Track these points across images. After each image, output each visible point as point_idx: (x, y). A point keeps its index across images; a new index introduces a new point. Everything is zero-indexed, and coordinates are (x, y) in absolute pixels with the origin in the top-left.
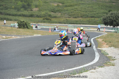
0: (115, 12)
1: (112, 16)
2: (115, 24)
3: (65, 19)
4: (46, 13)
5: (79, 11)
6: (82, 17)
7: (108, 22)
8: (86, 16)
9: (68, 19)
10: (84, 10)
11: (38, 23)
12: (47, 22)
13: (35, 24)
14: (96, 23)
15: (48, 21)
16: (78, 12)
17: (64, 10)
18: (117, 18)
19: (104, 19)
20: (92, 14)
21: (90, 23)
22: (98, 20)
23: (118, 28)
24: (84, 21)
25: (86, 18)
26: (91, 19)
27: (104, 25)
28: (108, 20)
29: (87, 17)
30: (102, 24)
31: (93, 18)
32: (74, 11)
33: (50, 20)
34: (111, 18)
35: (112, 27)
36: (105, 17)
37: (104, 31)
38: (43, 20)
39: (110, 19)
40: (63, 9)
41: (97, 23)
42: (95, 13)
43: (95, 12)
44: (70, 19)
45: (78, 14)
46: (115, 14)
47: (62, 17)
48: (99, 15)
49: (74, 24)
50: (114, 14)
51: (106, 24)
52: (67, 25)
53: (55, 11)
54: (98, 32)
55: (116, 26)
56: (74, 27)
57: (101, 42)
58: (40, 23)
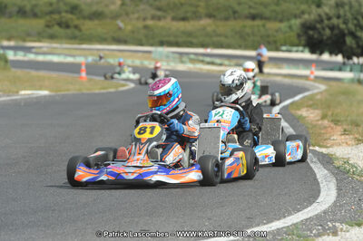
1: (342, 12)
2: (351, 48)
3: (140, 24)
6: (210, 16)
7: (325, 38)
8: (231, 12)
9: (150, 22)
11: (24, 40)
13: (12, 43)
14: (270, 43)
15: (69, 31)
19: (307, 27)
21: (245, 41)
22: (277, 31)
24: (220, 35)
25: (227, 19)
26: (252, 27)
27: (307, 50)
28: (324, 29)
29: (235, 14)
30: (298, 45)
31: (258, 22)
33: (76, 27)
34: (335, 21)
35: (339, 58)
36: (313, 17)
37: (312, 77)
39: (332, 28)
41: (275, 42)
44: (161, 23)
46: (351, 7)
47: (127, 14)
48: (285, 6)
49: (177, 45)
50: (347, 8)
51: (315, 46)
52: (150, 52)
54: (287, 81)
55: (358, 57)
56: (181, 58)
57: (318, 120)
58: (35, 41)
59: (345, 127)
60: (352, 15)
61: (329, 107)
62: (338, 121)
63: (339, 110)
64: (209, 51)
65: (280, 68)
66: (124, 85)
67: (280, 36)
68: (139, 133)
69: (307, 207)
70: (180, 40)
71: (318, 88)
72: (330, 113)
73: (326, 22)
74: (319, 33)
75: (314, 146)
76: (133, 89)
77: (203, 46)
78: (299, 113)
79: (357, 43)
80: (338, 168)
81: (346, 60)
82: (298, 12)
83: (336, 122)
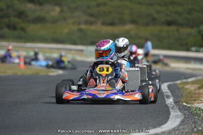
3: (75, 28)
4: (8, 7)
6: (133, 22)
9: (83, 27)
14: (182, 45)
22: (189, 35)
26: (168, 32)
31: (173, 28)
42: (179, 9)
44: (93, 28)
45: (120, 10)
68: (100, 71)
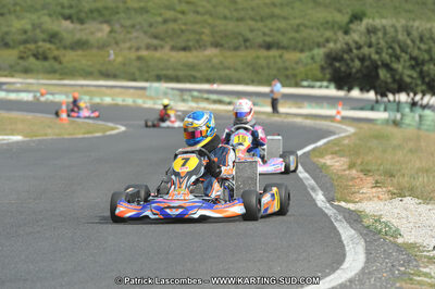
0: (384, 22)
1: (374, 40)
2: (386, 83)
3: (133, 55)
4: (34, 26)
5: (203, 14)
6: (216, 45)
8: (241, 39)
9: (144, 53)
10: (227, 12)
12: (38, 72)
14: (287, 77)
15: (46, 64)
16: (199, 18)
17: (128, 9)
18: (398, 51)
19: (332, 58)
20: (266, 30)
21: (258, 75)
22: (297, 63)
23: (399, 103)
24: (228, 68)
25: (236, 48)
26: (266, 58)
27: (332, 86)
28: (353, 60)
29: (246, 43)
30: (321, 80)
31: (274, 53)
32: (180, 16)
33: (55, 59)
34: (366, 50)
35: (371, 95)
36: (339, 46)
37: (338, 117)
38: (21, 61)
39: (362, 59)
40: (121, 5)
41: (295, 76)
42: (282, 24)
43: (285, 18)
44: (158, 54)
45: (196, 27)
46: (385, 34)
47: (117, 43)
48: (305, 33)
49: (177, 80)
50: (380, 34)
51: (342, 80)
52: (144, 89)
53: (83, 15)
54: (309, 122)
55: (394, 94)
56: (181, 96)
57: (344, 170)
58: (6, 76)
59: (377, 177)
60: (386, 42)
61: (358, 154)
62: (369, 171)
63: (370, 158)
64: (215, 87)
65: (300, 107)
66: (113, 129)
67: (301, 69)
69: (329, 274)
70: (181, 73)
71: (345, 131)
72: (359, 162)
73: (355, 51)
74: (348, 65)
75: (339, 201)
76: (124, 132)
77: (208, 81)
78: (322, 161)
79: (393, 77)
80: (368, 227)
81: (379, 97)
82: (321, 40)
83: (366, 172)
